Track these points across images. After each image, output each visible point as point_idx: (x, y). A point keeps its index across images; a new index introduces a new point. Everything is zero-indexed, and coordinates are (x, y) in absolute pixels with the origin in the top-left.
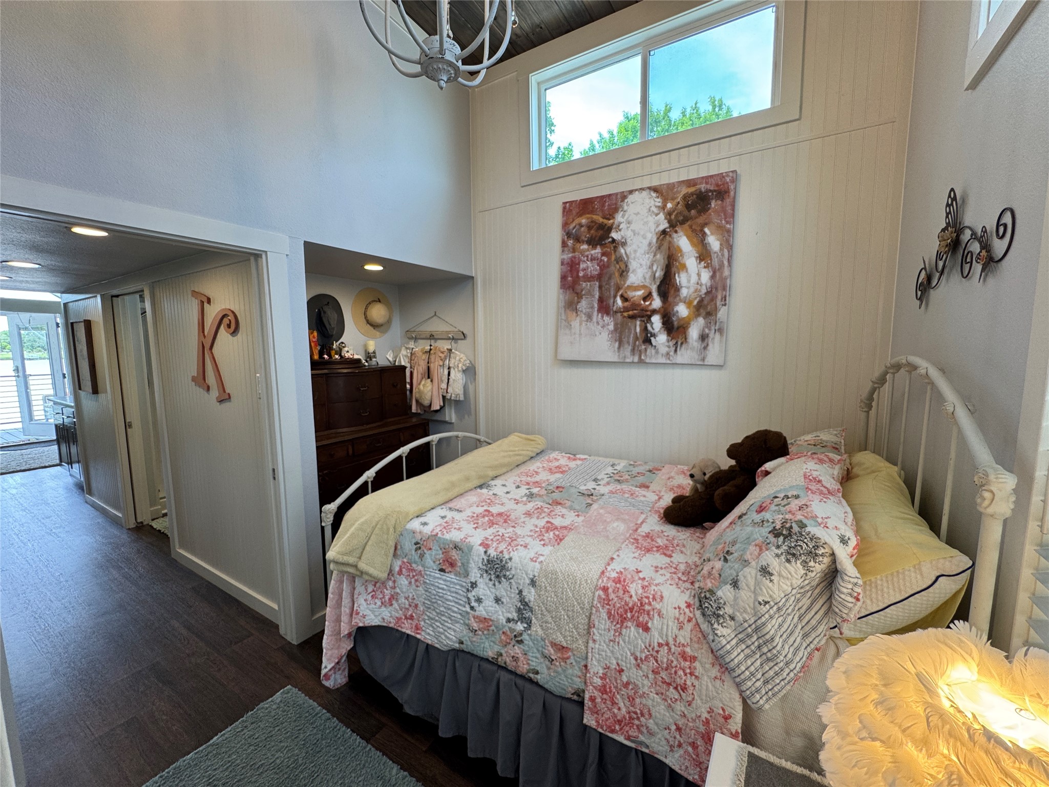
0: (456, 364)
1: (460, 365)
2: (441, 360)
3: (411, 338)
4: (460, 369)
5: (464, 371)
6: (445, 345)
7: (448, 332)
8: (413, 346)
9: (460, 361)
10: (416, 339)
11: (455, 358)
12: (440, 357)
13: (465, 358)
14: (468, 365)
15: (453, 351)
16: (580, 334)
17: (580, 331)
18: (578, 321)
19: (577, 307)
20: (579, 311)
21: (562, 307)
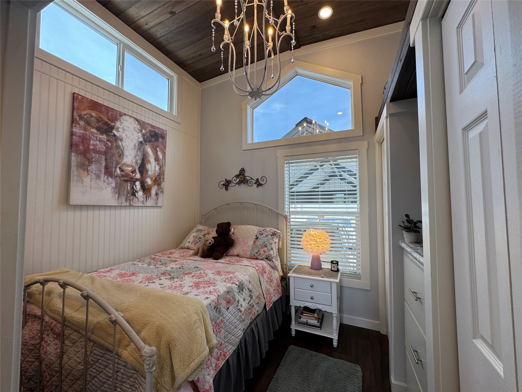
16: (91, 187)
17: (91, 185)
18: (89, 178)
19: (88, 168)
20: (90, 171)
21: (75, 166)
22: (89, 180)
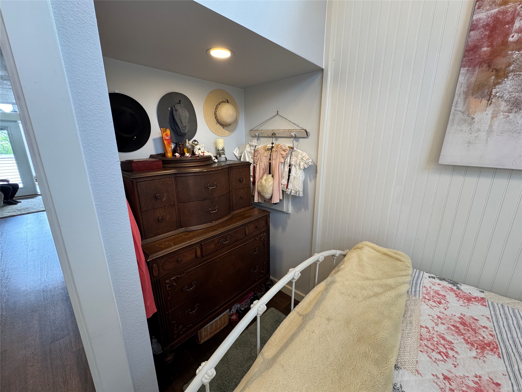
0: (298, 162)
1: (302, 164)
2: (283, 157)
3: (255, 136)
4: (302, 167)
5: (305, 169)
6: (286, 143)
7: (290, 131)
8: (256, 144)
9: (302, 159)
10: (258, 137)
11: (297, 157)
12: (282, 154)
13: (307, 157)
14: (310, 164)
15: (295, 149)
16: (490, 131)
17: (491, 126)
18: (491, 112)
19: (492, 92)
20: (495, 96)
21: (462, 93)
22: (490, 116)
